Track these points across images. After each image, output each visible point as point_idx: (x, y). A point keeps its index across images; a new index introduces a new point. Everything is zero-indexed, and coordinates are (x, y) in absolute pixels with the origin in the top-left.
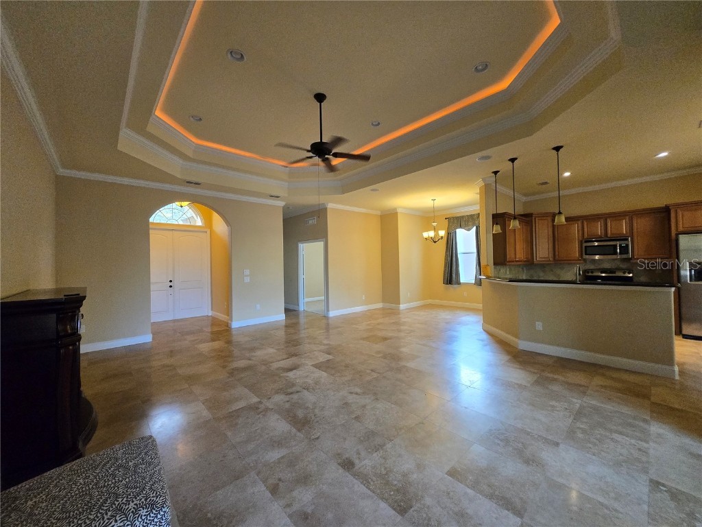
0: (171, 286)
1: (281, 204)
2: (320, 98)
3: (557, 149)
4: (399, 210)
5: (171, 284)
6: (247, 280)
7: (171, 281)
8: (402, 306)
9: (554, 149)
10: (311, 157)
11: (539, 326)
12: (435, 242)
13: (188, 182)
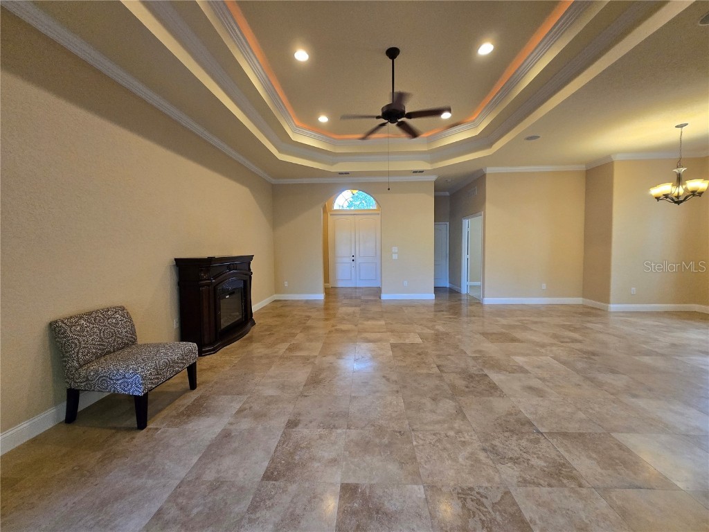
0: (353, 260)
1: (433, 178)
2: (393, 53)
4: (616, 158)
6: (395, 257)
7: (353, 256)
8: (613, 307)
10: (383, 125)
12: (678, 202)
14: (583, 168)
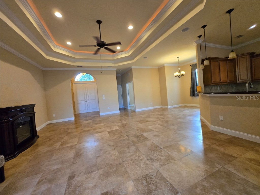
0: (86, 102)
1: (115, 69)
2: (99, 22)
3: (229, 12)
4: (165, 65)
5: (86, 101)
6: (104, 98)
7: (86, 100)
8: (169, 107)
9: (227, 12)
11: (221, 118)
12: (180, 77)
13: (78, 66)
14: (158, 68)
